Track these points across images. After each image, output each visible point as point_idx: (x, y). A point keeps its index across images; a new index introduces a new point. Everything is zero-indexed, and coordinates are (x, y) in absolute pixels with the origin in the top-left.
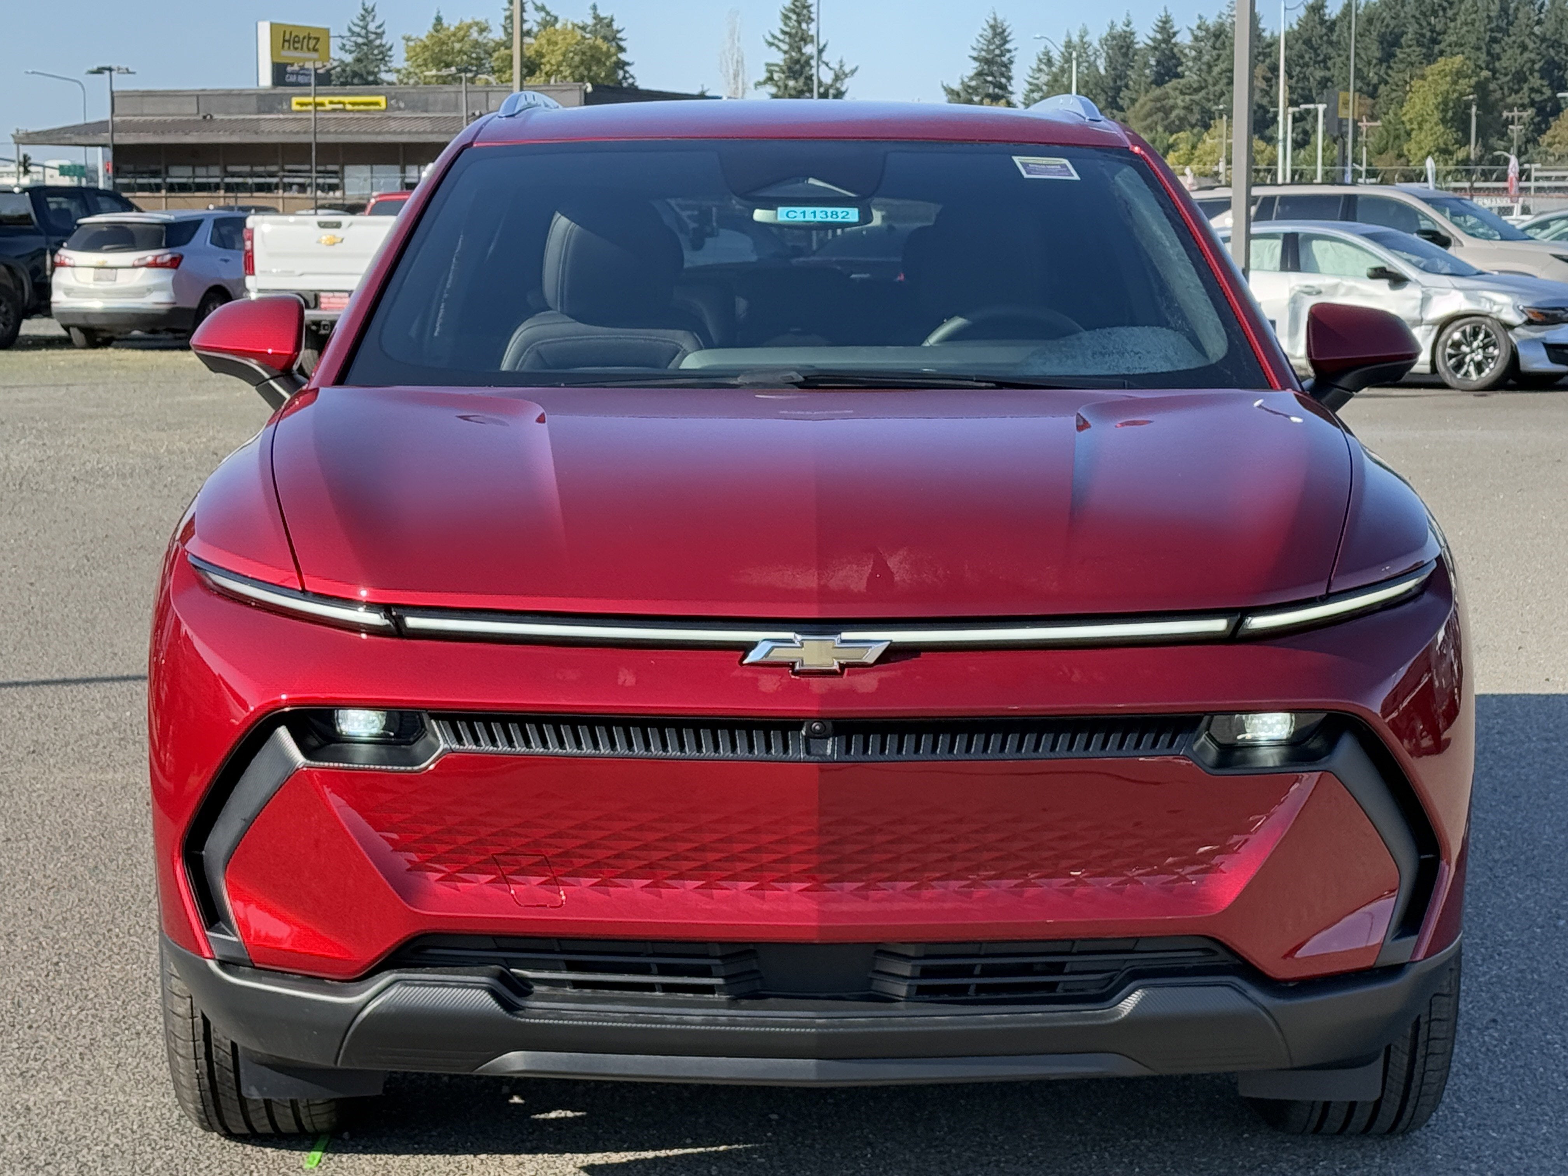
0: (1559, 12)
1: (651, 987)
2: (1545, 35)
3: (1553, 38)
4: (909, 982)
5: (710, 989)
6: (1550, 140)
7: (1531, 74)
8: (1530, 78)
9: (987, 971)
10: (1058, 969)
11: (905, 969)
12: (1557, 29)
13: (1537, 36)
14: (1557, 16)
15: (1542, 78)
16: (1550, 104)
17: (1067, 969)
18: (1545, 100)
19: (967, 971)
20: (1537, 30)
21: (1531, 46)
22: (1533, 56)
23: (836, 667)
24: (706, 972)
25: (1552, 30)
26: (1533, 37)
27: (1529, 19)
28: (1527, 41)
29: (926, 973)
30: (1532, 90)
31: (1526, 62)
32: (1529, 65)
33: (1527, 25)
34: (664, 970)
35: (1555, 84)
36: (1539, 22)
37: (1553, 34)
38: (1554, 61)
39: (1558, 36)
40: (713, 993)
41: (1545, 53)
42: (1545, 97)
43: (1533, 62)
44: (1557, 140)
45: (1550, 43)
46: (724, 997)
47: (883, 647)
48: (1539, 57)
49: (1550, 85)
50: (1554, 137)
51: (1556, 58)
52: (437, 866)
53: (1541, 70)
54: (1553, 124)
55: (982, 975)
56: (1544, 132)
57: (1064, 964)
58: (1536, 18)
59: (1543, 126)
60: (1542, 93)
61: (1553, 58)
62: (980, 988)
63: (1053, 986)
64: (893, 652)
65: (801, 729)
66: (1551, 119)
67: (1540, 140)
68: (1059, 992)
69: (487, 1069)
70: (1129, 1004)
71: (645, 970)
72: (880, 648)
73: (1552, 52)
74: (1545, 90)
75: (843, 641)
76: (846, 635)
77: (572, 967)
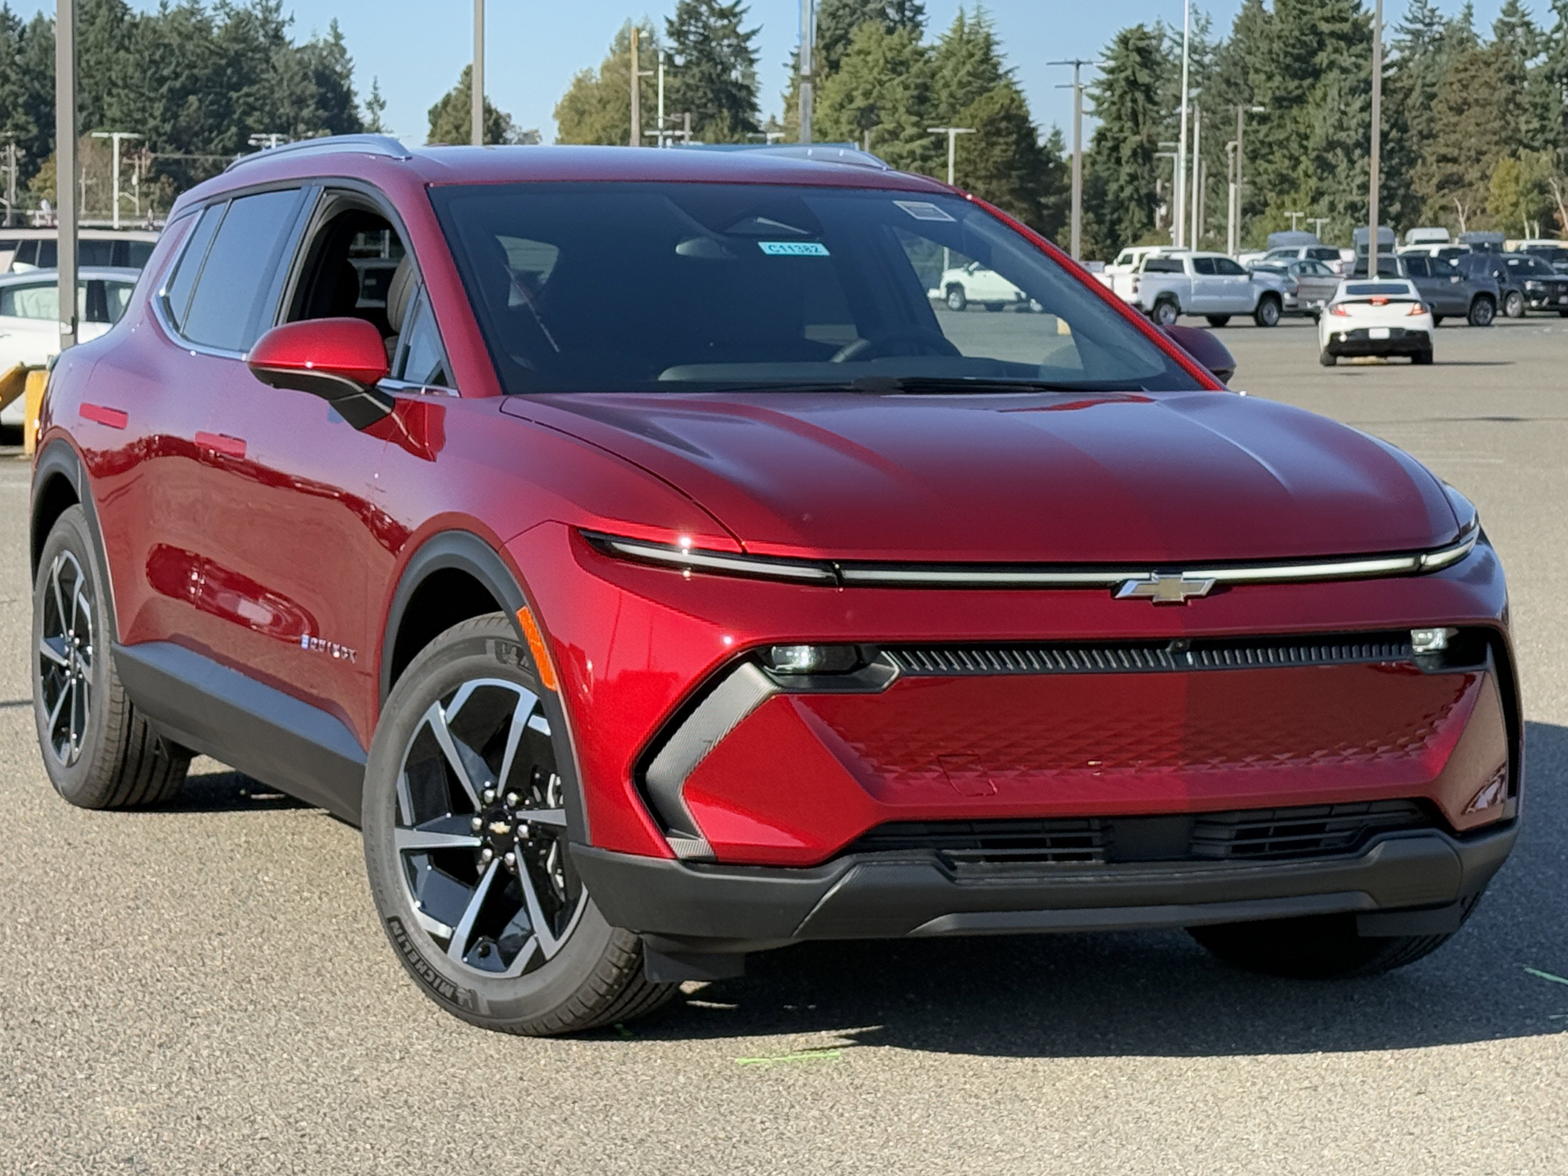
0: (43, 41)
1: (1044, 857)
2: (28, 65)
3: (37, 69)
4: (1227, 843)
5: (1089, 857)
6: (41, 184)
7: (15, 109)
8: (14, 113)
9: (1279, 832)
10: (1320, 828)
11: (1225, 834)
12: (41, 60)
13: (19, 66)
14: (40, 45)
15: (26, 114)
16: (37, 144)
17: (1328, 828)
18: (30, 139)
19: (1263, 833)
20: (17, 58)
21: (13, 77)
22: (15, 88)
23: (1182, 599)
24: (1087, 842)
25: (35, 59)
26: (14, 67)
27: (9, 46)
28: (8, 71)
29: (1241, 835)
30: (16, 127)
31: (8, 95)
32: (11, 99)
33: (8, 54)
34: (1056, 843)
35: (43, 121)
36: (20, 51)
37: (38, 65)
38: (39, 95)
39: (42, 67)
40: (1091, 859)
41: (29, 85)
42: (31, 135)
43: (16, 96)
44: (48, 184)
45: (34, 75)
46: (1101, 862)
47: (1212, 582)
48: (23, 90)
49: (37, 121)
50: (45, 181)
51: (42, 92)
52: (891, 767)
53: (25, 105)
54: (43, 166)
55: (1273, 836)
56: (33, 175)
57: (1325, 824)
58: (17, 46)
59: (31, 168)
60: (28, 131)
61: (38, 93)
62: (1273, 846)
63: (1317, 842)
64: (1220, 587)
65: (1167, 646)
66: (39, 161)
67: (30, 184)
68: (1322, 847)
69: (922, 930)
70: (1375, 854)
71: (1041, 844)
72: (1208, 586)
73: (37, 84)
74: (30, 127)
75: (1185, 579)
76: (1186, 574)
77: (986, 845)
